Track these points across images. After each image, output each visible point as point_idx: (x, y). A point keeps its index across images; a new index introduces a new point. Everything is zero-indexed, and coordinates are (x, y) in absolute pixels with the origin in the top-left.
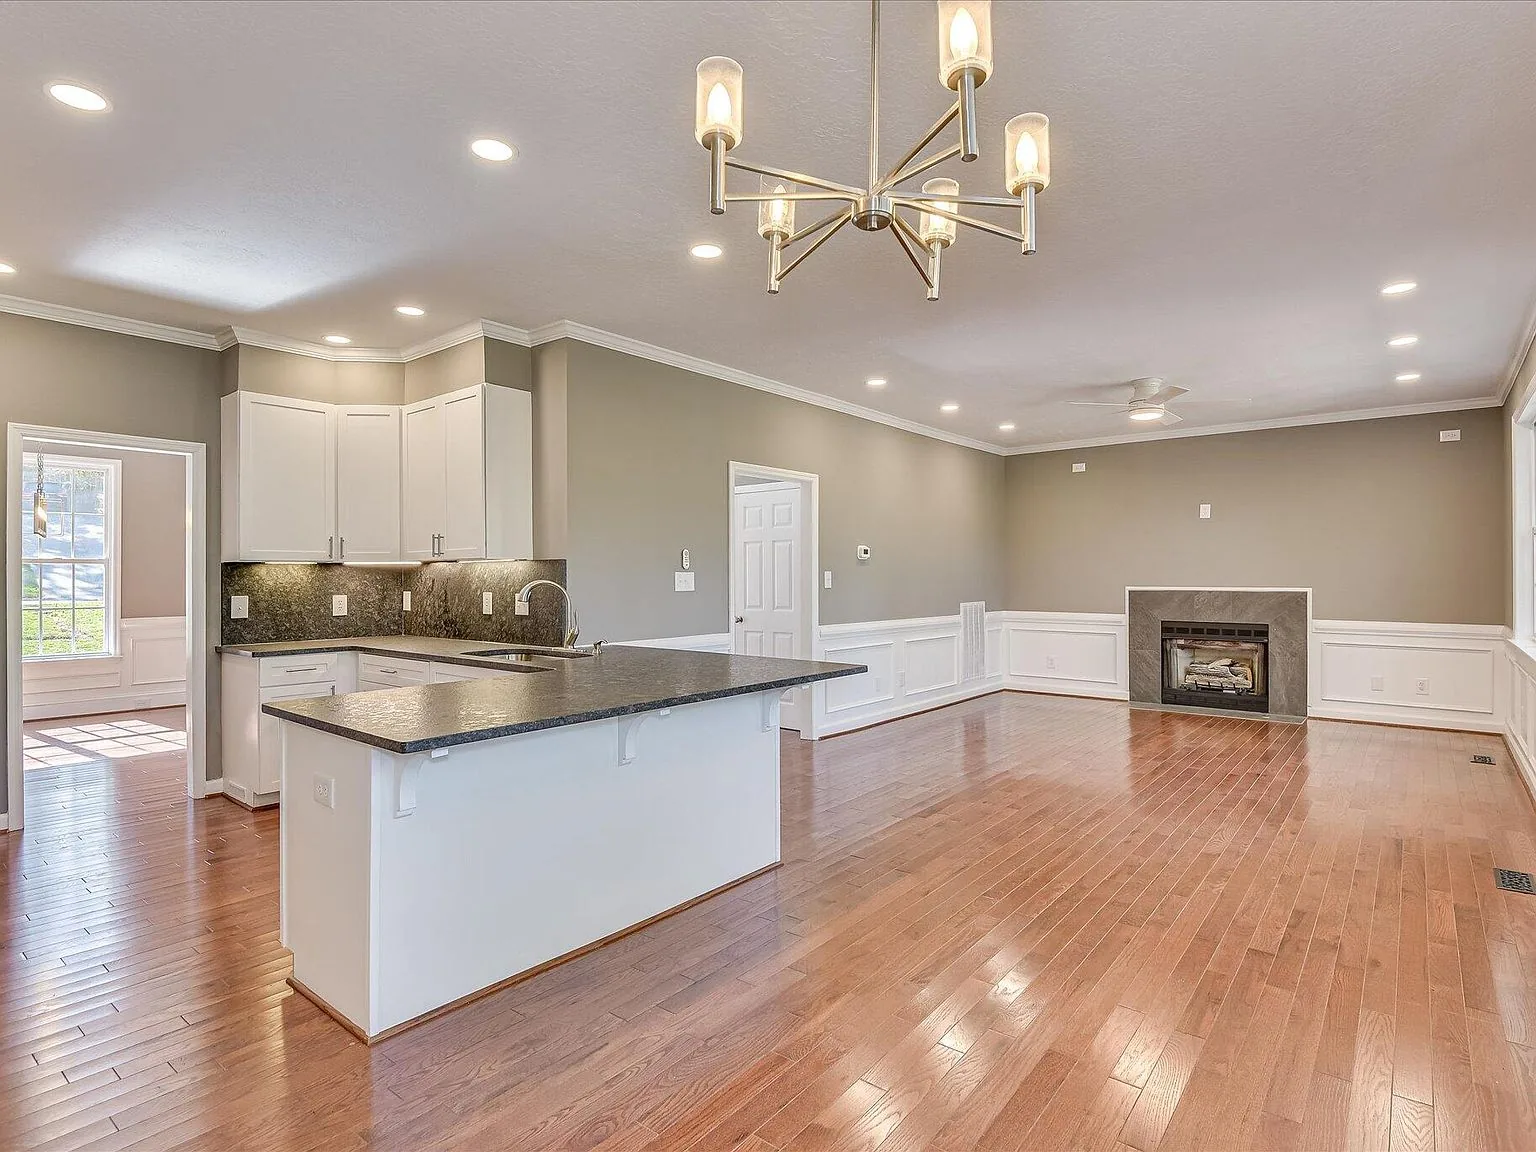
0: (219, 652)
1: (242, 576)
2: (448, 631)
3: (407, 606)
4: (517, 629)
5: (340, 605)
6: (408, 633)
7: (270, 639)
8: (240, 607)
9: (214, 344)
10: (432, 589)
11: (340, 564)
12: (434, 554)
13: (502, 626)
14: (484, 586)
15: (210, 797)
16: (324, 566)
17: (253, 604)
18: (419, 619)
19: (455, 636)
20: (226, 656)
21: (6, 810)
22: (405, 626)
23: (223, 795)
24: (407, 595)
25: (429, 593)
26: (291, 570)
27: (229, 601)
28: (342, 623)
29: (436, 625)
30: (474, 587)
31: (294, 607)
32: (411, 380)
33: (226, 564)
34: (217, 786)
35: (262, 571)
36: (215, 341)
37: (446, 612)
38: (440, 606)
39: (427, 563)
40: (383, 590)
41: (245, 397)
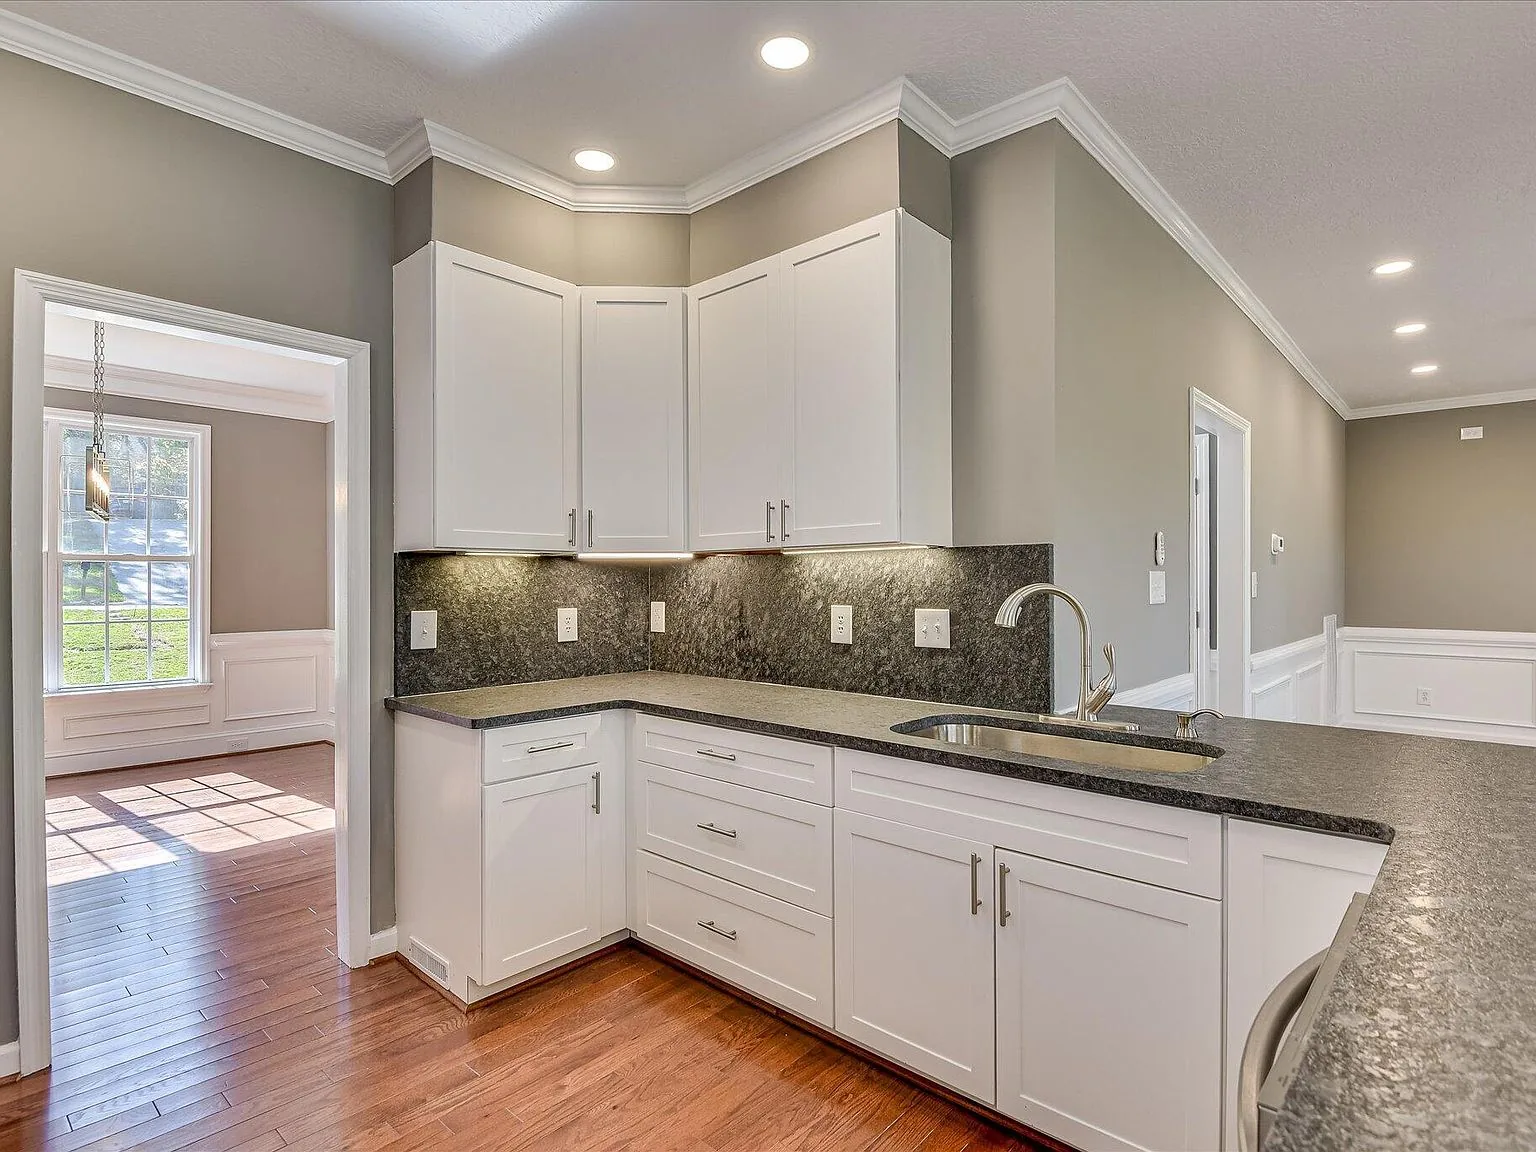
0: (391, 707)
1: (426, 577)
2: (746, 669)
3: (658, 624)
4: (919, 671)
5: (567, 625)
6: (660, 667)
7: (469, 682)
8: (425, 629)
9: (382, 168)
10: (712, 597)
11: (570, 559)
12: (770, 537)
13: (878, 665)
14: (831, 592)
15: (379, 962)
16: (546, 560)
17: (445, 624)
18: (683, 647)
19: (762, 677)
20: (401, 716)
21: (14, 1035)
22: (656, 657)
23: (397, 958)
24: (658, 609)
25: (704, 605)
26: (500, 566)
27: (408, 619)
28: (570, 653)
29: (719, 658)
30: (807, 596)
31: (504, 629)
32: (702, 242)
33: (403, 555)
34: (387, 942)
35: (456, 567)
36: (384, 165)
37: (741, 635)
38: (728, 627)
39: (701, 557)
40: (626, 599)
41: (444, 253)
